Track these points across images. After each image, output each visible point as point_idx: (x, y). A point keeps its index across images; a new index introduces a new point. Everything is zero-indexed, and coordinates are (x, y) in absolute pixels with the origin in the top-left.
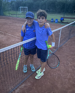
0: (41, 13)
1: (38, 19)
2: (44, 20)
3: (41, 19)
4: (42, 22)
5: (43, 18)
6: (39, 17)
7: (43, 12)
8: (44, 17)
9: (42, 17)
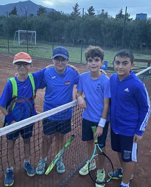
0: (93, 51)
1: (88, 63)
2: (100, 62)
3: (94, 62)
4: (95, 66)
5: (97, 60)
6: (91, 58)
7: (97, 50)
8: (99, 58)
9: (96, 58)
